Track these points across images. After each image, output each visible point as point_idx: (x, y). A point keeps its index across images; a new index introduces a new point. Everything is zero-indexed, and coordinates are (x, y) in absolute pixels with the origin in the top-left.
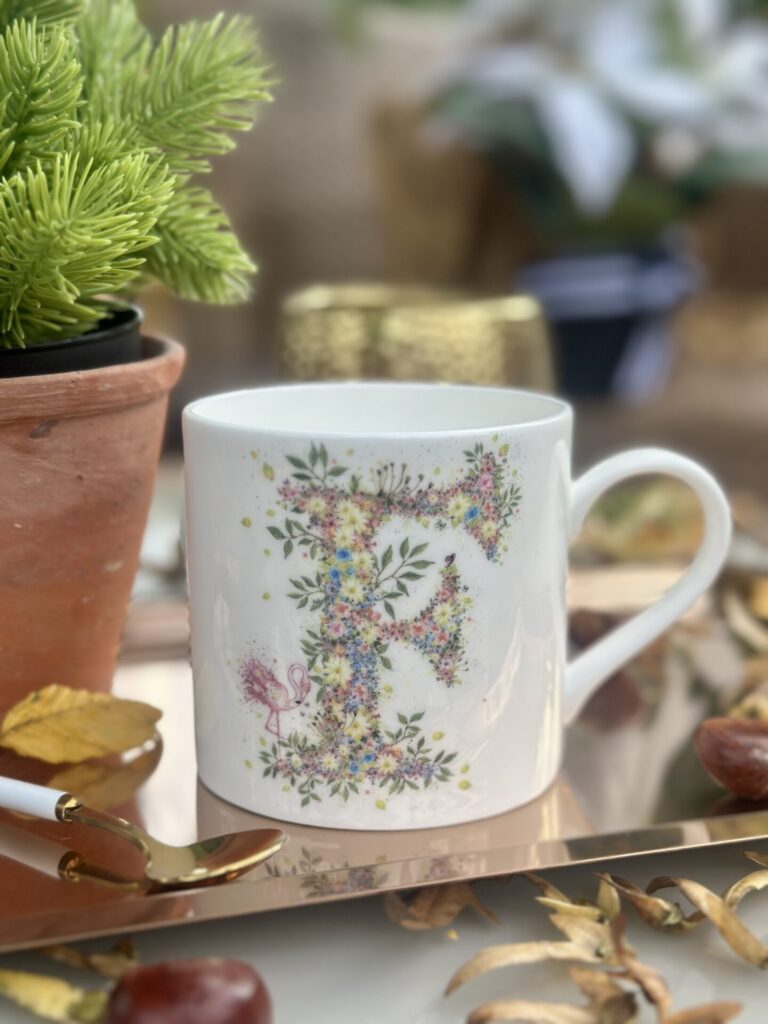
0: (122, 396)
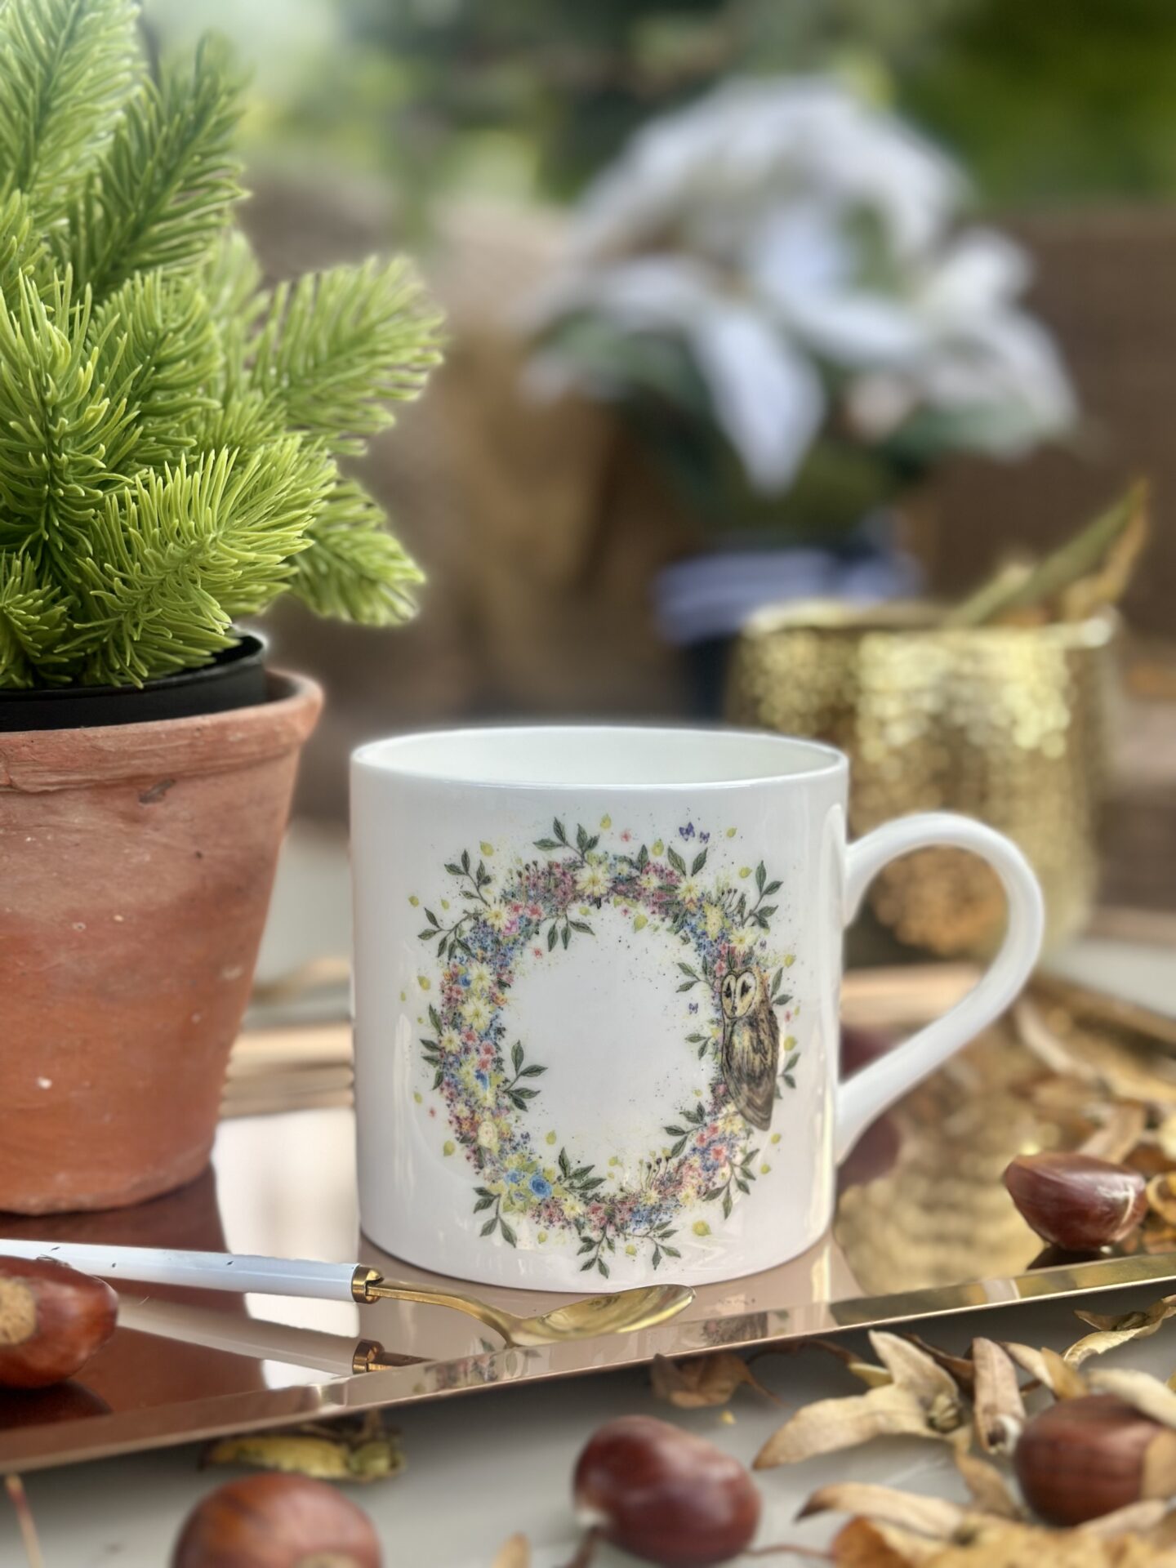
0: (255, 748)
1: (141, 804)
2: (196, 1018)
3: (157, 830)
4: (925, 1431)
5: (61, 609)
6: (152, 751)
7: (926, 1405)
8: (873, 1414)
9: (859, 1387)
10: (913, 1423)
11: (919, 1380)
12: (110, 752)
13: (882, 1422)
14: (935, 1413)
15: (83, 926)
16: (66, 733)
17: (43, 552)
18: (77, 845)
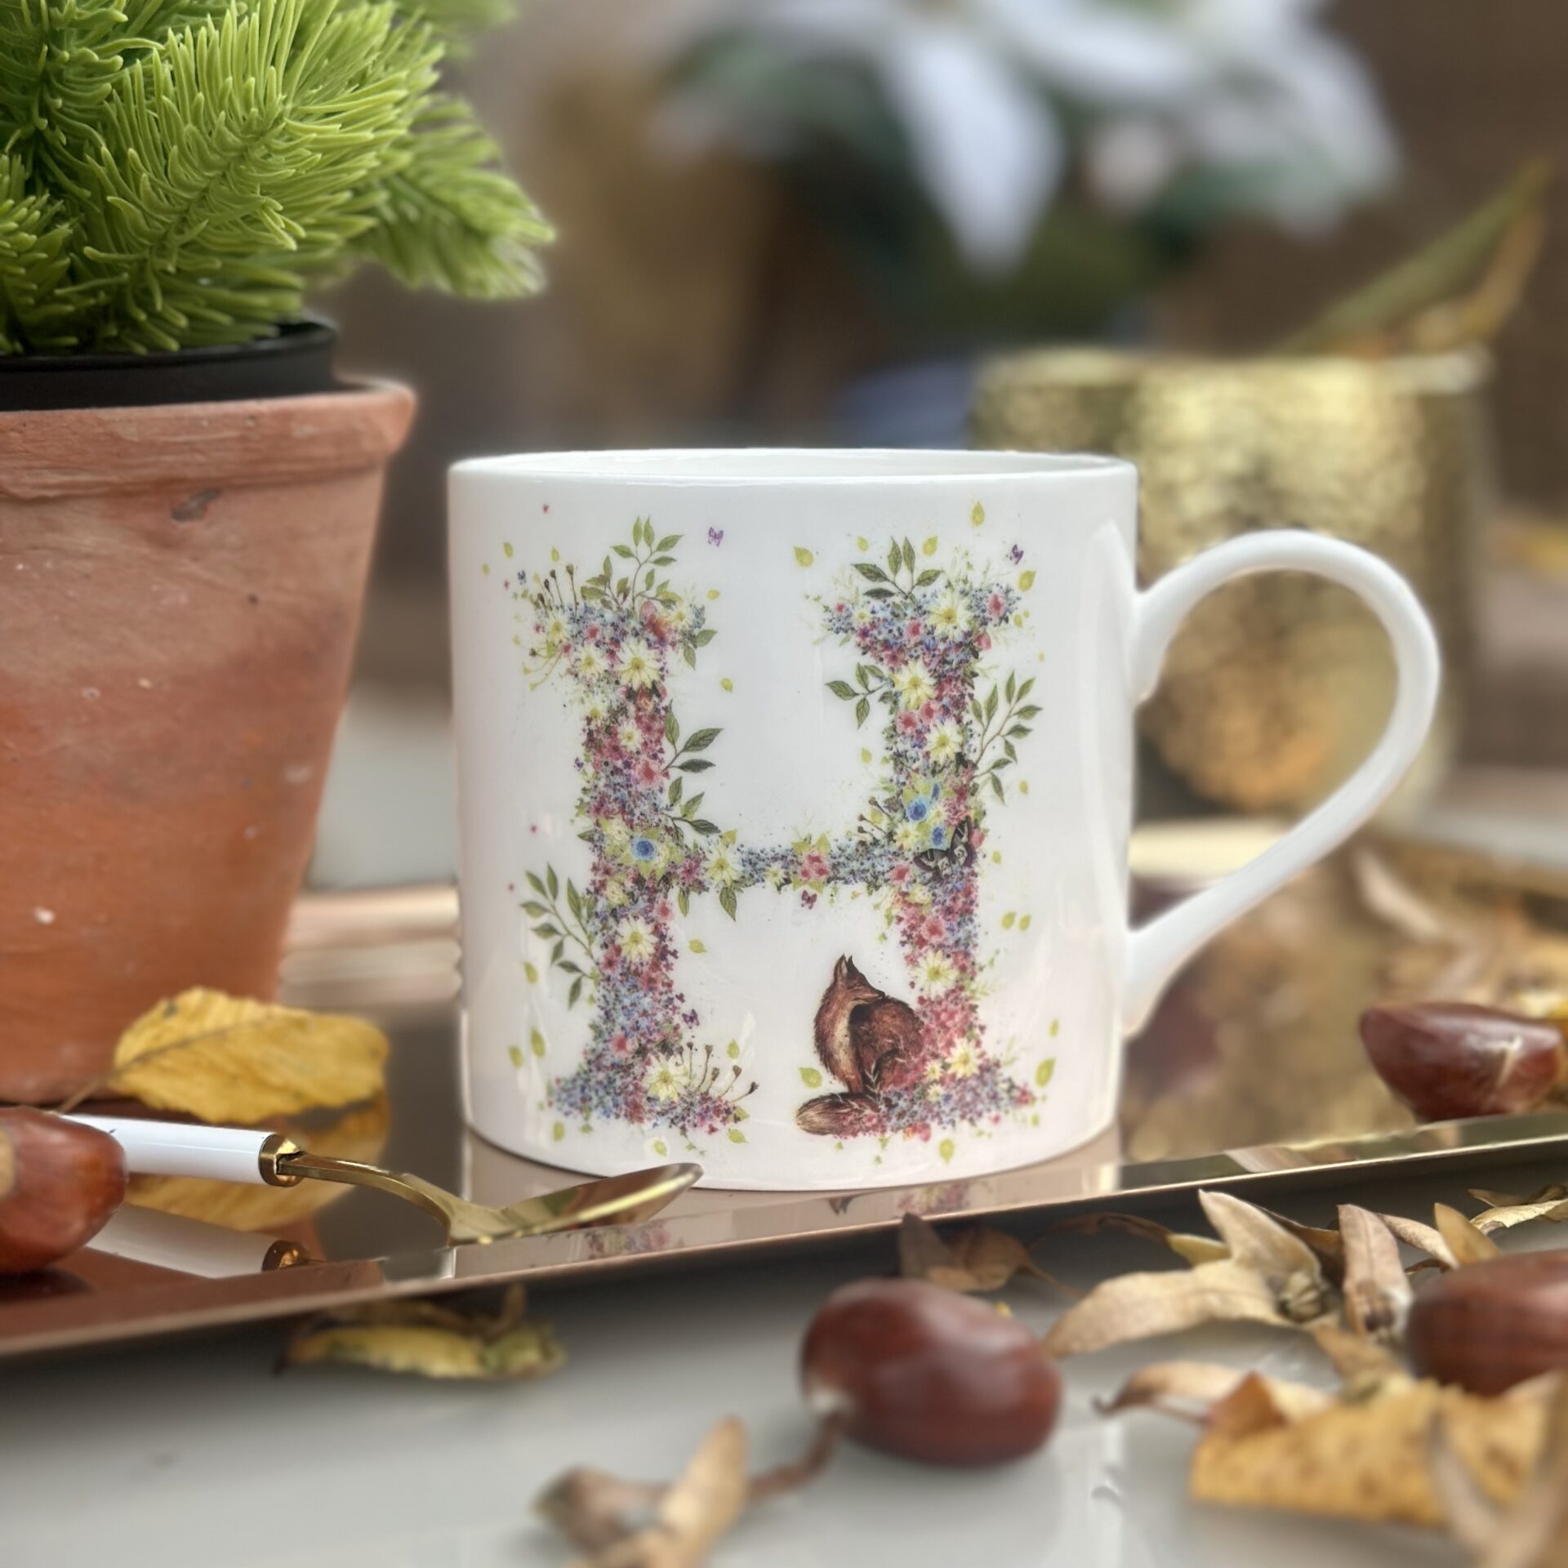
0: (330, 451)
1: (174, 522)
2: (251, 833)
3: (196, 559)
4: (1274, 1318)
5: (64, 229)
6: (186, 443)
7: (1275, 1286)
8: (1201, 1291)
9: (1182, 1262)
10: (1257, 1306)
11: (1266, 1255)
12: (132, 442)
13: (1214, 1303)
14: (1288, 1295)
15: (96, 692)
16: (71, 415)
17: (35, 150)
18: (87, 577)
